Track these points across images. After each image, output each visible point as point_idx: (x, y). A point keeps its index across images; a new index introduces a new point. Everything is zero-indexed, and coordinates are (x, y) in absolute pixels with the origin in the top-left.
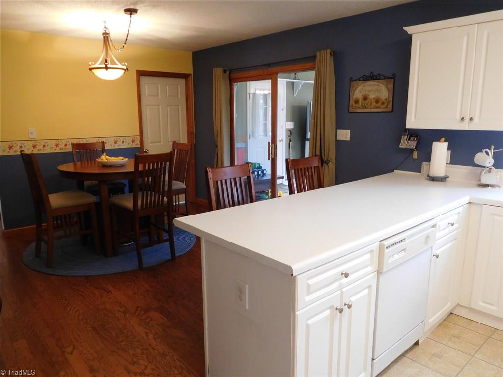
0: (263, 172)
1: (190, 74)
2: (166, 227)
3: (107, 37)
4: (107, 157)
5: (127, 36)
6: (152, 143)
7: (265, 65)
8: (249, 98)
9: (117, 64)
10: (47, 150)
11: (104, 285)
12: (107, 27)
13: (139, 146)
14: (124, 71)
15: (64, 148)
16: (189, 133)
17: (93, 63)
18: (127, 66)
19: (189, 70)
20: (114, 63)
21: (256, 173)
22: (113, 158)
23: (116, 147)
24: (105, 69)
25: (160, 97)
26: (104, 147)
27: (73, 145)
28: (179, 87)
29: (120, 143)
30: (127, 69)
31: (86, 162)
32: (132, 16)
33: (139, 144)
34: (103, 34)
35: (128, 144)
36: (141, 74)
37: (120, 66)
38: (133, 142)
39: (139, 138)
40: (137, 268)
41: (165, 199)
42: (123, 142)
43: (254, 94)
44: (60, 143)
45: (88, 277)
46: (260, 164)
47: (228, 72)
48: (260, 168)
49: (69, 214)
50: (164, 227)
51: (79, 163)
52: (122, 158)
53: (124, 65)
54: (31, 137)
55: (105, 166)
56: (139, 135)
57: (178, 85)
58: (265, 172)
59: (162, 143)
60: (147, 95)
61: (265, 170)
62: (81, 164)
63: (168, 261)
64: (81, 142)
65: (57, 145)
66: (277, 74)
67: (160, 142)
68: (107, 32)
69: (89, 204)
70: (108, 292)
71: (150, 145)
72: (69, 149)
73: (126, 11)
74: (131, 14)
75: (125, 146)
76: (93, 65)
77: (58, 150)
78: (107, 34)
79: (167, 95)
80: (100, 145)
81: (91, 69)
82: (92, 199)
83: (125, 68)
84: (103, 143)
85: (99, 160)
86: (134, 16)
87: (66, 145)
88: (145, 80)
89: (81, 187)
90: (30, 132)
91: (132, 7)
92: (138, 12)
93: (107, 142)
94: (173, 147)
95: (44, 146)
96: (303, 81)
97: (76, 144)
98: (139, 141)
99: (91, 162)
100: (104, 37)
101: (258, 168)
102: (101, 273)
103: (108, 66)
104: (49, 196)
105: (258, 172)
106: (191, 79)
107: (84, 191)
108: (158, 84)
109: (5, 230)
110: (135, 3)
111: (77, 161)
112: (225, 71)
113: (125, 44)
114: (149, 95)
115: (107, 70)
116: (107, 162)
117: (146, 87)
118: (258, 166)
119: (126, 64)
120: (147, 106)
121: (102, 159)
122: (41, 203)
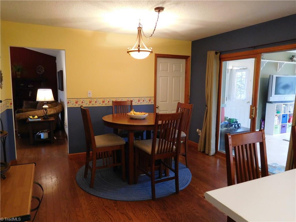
0: (238, 125)
1: (190, 56)
2: (173, 168)
3: (141, 30)
4: (134, 112)
5: (155, 27)
6: (161, 102)
7: (252, 47)
8: (228, 73)
9: (145, 48)
10: (97, 105)
11: (127, 211)
12: (141, 23)
13: (153, 104)
14: (150, 53)
15: (107, 103)
16: (186, 96)
17: (130, 48)
18: (152, 50)
19: (189, 53)
20: (144, 48)
21: (233, 126)
22: (138, 113)
23: (139, 104)
24: (138, 52)
25: (168, 71)
26: (132, 104)
27: (113, 102)
28: (181, 65)
29: (141, 101)
30: (152, 52)
31: (120, 114)
32: (160, 13)
33: (153, 102)
34: (138, 28)
35: (147, 102)
36: (158, 56)
37: (147, 49)
38: (150, 101)
39: (153, 98)
40: (151, 198)
41: (174, 147)
42: (144, 101)
43: (231, 70)
44: (106, 100)
45: (116, 201)
46: (236, 120)
47: (219, 54)
48: (237, 122)
49: (107, 152)
50: (171, 166)
51: (115, 115)
52: (144, 113)
53: (150, 49)
54: (89, 96)
55: (132, 119)
56: (153, 96)
57: (181, 64)
58: (240, 126)
59: (168, 102)
60: (160, 70)
61: (239, 124)
62: (117, 115)
63: (174, 194)
64: (118, 100)
65: (103, 102)
66: (261, 54)
67: (166, 101)
68: (141, 26)
69: (121, 145)
70: (130, 219)
71: (160, 103)
72: (111, 104)
73: (156, 9)
74: (159, 11)
75: (145, 103)
76: (130, 49)
77: (104, 105)
78: (141, 28)
79: (174, 70)
80: (130, 102)
81: (128, 52)
82: (122, 141)
83: (151, 51)
84: (132, 101)
85: (129, 114)
86: (162, 13)
87: (109, 102)
88: (160, 60)
89: (116, 132)
90: (88, 93)
91: (160, 6)
92: (164, 9)
93: (134, 100)
94: (178, 106)
95: (96, 102)
96: (268, 61)
97: (115, 102)
98: (153, 100)
99: (123, 114)
100: (138, 30)
101: (235, 122)
102: (125, 198)
103: (140, 49)
104: (95, 137)
105: (235, 125)
106: (190, 59)
107: (117, 134)
108: (168, 63)
109: (69, 153)
110: (164, 2)
111: (115, 113)
112: (216, 53)
113: (153, 33)
114: (161, 70)
115: (139, 52)
116: (134, 116)
117: (161, 65)
118: (235, 121)
119: (152, 48)
120: (160, 78)
121: (131, 114)
122: (90, 142)
